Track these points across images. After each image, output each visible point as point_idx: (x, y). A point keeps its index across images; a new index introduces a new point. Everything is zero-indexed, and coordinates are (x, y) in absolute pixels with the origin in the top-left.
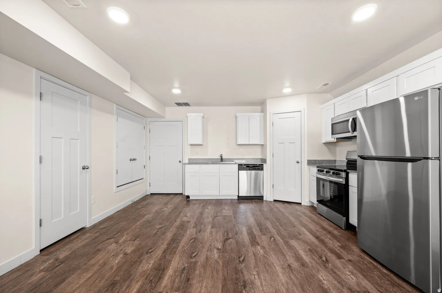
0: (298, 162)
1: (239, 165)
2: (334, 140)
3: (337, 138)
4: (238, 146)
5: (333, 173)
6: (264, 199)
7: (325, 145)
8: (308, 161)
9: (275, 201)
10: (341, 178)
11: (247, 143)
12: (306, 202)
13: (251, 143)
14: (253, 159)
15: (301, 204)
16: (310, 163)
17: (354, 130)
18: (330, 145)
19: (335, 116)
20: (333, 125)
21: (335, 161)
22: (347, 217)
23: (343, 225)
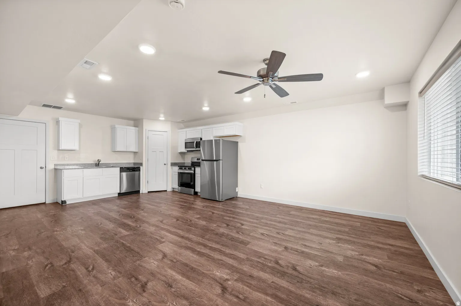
0: (165, 164)
1: (120, 168)
3: (187, 151)
4: (113, 152)
5: (189, 169)
6: (141, 192)
7: (180, 154)
8: (171, 163)
9: (148, 192)
10: (192, 170)
11: (125, 150)
12: (169, 189)
13: (128, 150)
14: (127, 163)
15: (166, 191)
16: (173, 164)
17: (196, 148)
18: (182, 154)
19: (187, 138)
20: (186, 143)
21: (184, 163)
22: (194, 188)
23: (193, 193)
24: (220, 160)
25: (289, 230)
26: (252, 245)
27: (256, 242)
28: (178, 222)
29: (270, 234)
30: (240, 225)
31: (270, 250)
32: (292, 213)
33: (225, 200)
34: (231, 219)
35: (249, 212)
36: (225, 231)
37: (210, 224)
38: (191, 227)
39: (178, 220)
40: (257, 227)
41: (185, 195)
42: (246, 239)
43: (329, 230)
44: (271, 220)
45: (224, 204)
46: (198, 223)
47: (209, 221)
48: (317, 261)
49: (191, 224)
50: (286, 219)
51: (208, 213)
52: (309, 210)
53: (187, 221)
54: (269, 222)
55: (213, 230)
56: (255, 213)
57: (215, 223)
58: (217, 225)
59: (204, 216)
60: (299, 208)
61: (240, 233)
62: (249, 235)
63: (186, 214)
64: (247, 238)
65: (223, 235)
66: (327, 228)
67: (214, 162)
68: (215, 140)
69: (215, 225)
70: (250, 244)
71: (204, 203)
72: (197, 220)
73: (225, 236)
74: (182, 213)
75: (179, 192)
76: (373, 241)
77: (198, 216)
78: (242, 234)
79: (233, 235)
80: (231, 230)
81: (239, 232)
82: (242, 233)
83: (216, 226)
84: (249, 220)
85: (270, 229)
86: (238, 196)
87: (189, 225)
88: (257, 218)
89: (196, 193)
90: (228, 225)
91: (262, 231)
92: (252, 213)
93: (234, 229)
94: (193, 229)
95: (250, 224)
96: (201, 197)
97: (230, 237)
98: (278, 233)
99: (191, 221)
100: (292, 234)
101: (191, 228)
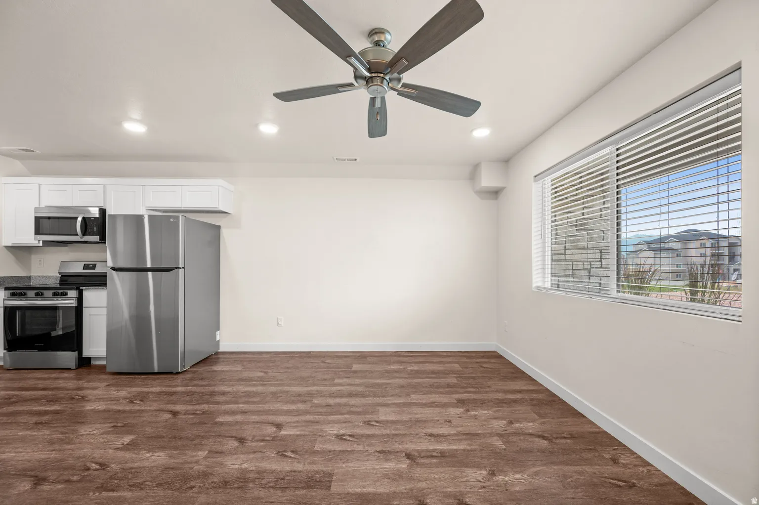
2: (39, 243)
3: (43, 241)
5: (52, 294)
7: (8, 250)
10: (69, 298)
17: (84, 233)
18: (20, 251)
19: (43, 205)
20: (37, 219)
21: (30, 278)
22: (79, 348)
23: (72, 364)
24: (178, 268)
25: (382, 410)
26: (342, 481)
27: (342, 468)
28: (46, 487)
29: (355, 431)
30: (274, 429)
31: (386, 476)
32: (356, 367)
33: (191, 367)
34: (239, 418)
35: (271, 385)
36: (244, 462)
37: (185, 454)
38: (113, 490)
39: (38, 481)
40: (317, 422)
41: (38, 374)
42: (315, 468)
43: (434, 388)
44: (332, 395)
45: (192, 379)
46: (136, 465)
47: (173, 444)
48: (478, 466)
49: (111, 478)
50: (357, 385)
51: (159, 419)
52: (377, 355)
53: (88, 469)
54: (331, 401)
55: (206, 475)
56: (287, 386)
57: (198, 447)
58: (210, 452)
59: (149, 430)
60: (358, 354)
61: (289, 454)
62: (314, 453)
63: (69, 443)
64: (314, 463)
65: (246, 480)
66: (431, 386)
67: (148, 275)
68: (150, 216)
69: (202, 454)
70: (334, 478)
71: (129, 390)
72: (128, 455)
73: (253, 481)
74: (51, 442)
75: (8, 366)
76: (497, 391)
77: (127, 439)
78: (297, 456)
79: (275, 466)
80: (259, 455)
81: (285, 451)
82: (293, 452)
83: (205, 458)
84: (286, 407)
85: (346, 418)
86: (221, 350)
87: (103, 488)
88: (300, 398)
89: (84, 363)
90: (241, 440)
91: (334, 430)
92: (280, 388)
93: (264, 447)
94: (127, 494)
95: (296, 419)
96: (108, 370)
97: (271, 478)
98: (368, 423)
99: (103, 466)
100: (392, 417)
101: (115, 494)
